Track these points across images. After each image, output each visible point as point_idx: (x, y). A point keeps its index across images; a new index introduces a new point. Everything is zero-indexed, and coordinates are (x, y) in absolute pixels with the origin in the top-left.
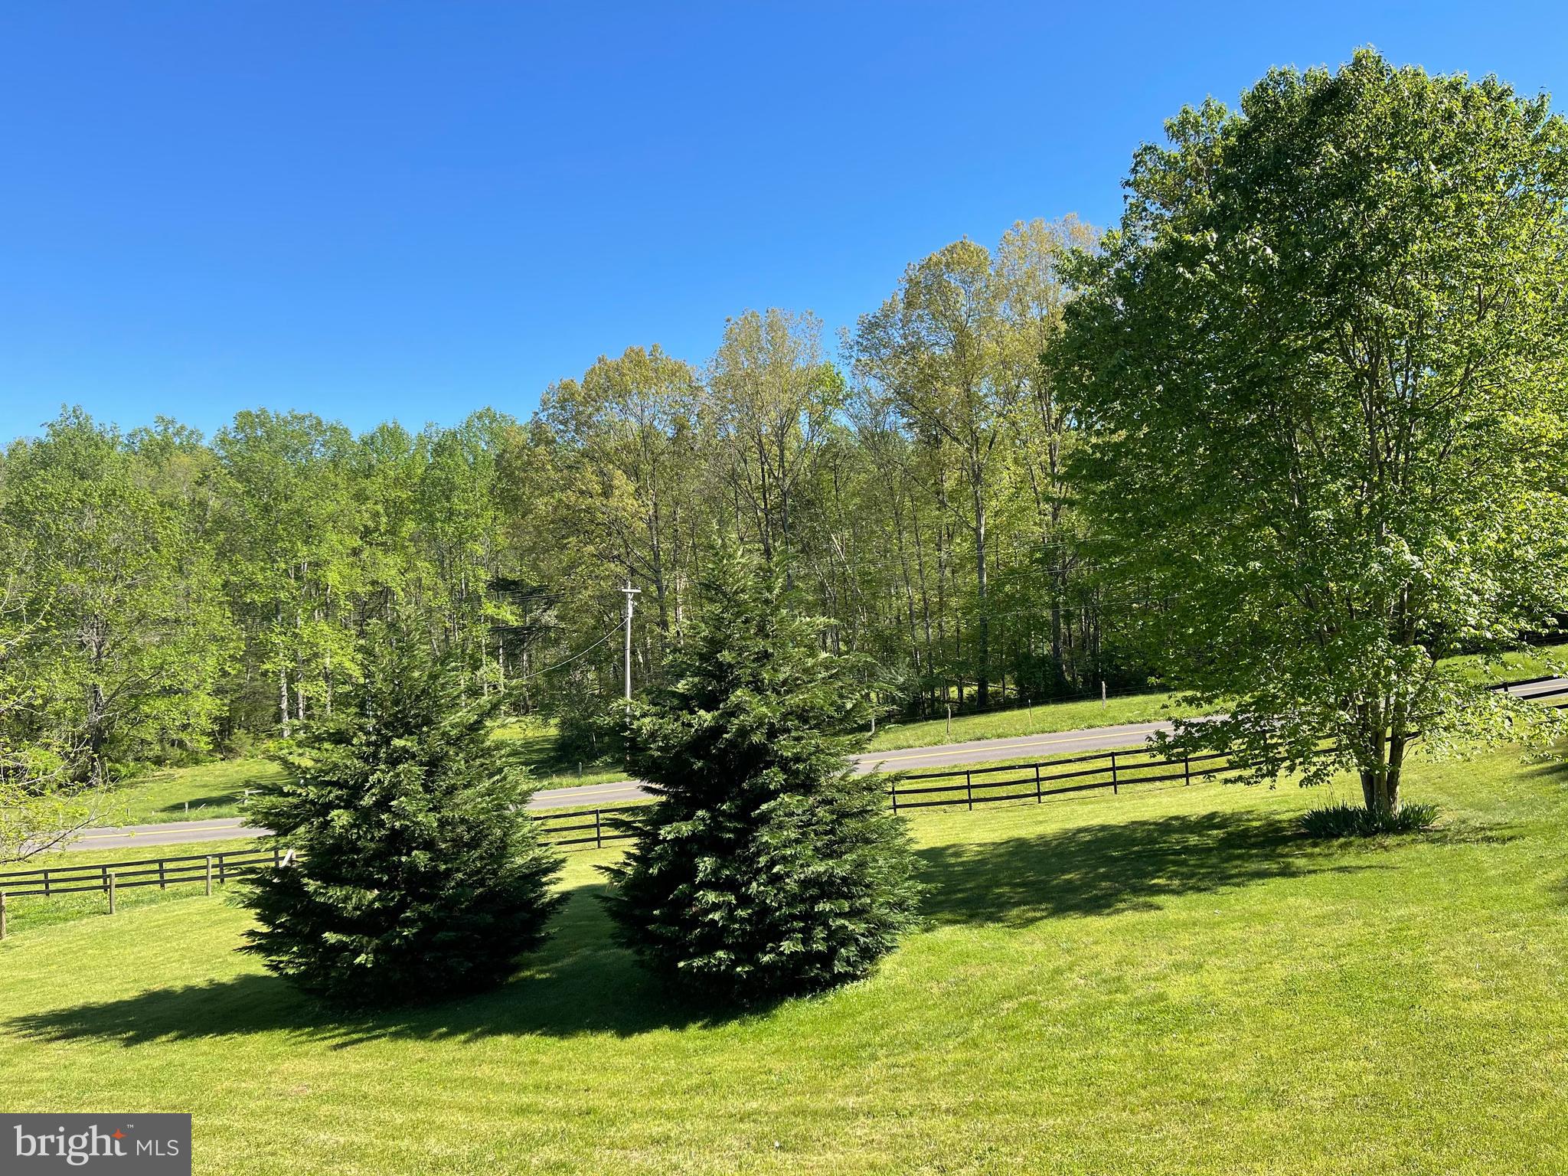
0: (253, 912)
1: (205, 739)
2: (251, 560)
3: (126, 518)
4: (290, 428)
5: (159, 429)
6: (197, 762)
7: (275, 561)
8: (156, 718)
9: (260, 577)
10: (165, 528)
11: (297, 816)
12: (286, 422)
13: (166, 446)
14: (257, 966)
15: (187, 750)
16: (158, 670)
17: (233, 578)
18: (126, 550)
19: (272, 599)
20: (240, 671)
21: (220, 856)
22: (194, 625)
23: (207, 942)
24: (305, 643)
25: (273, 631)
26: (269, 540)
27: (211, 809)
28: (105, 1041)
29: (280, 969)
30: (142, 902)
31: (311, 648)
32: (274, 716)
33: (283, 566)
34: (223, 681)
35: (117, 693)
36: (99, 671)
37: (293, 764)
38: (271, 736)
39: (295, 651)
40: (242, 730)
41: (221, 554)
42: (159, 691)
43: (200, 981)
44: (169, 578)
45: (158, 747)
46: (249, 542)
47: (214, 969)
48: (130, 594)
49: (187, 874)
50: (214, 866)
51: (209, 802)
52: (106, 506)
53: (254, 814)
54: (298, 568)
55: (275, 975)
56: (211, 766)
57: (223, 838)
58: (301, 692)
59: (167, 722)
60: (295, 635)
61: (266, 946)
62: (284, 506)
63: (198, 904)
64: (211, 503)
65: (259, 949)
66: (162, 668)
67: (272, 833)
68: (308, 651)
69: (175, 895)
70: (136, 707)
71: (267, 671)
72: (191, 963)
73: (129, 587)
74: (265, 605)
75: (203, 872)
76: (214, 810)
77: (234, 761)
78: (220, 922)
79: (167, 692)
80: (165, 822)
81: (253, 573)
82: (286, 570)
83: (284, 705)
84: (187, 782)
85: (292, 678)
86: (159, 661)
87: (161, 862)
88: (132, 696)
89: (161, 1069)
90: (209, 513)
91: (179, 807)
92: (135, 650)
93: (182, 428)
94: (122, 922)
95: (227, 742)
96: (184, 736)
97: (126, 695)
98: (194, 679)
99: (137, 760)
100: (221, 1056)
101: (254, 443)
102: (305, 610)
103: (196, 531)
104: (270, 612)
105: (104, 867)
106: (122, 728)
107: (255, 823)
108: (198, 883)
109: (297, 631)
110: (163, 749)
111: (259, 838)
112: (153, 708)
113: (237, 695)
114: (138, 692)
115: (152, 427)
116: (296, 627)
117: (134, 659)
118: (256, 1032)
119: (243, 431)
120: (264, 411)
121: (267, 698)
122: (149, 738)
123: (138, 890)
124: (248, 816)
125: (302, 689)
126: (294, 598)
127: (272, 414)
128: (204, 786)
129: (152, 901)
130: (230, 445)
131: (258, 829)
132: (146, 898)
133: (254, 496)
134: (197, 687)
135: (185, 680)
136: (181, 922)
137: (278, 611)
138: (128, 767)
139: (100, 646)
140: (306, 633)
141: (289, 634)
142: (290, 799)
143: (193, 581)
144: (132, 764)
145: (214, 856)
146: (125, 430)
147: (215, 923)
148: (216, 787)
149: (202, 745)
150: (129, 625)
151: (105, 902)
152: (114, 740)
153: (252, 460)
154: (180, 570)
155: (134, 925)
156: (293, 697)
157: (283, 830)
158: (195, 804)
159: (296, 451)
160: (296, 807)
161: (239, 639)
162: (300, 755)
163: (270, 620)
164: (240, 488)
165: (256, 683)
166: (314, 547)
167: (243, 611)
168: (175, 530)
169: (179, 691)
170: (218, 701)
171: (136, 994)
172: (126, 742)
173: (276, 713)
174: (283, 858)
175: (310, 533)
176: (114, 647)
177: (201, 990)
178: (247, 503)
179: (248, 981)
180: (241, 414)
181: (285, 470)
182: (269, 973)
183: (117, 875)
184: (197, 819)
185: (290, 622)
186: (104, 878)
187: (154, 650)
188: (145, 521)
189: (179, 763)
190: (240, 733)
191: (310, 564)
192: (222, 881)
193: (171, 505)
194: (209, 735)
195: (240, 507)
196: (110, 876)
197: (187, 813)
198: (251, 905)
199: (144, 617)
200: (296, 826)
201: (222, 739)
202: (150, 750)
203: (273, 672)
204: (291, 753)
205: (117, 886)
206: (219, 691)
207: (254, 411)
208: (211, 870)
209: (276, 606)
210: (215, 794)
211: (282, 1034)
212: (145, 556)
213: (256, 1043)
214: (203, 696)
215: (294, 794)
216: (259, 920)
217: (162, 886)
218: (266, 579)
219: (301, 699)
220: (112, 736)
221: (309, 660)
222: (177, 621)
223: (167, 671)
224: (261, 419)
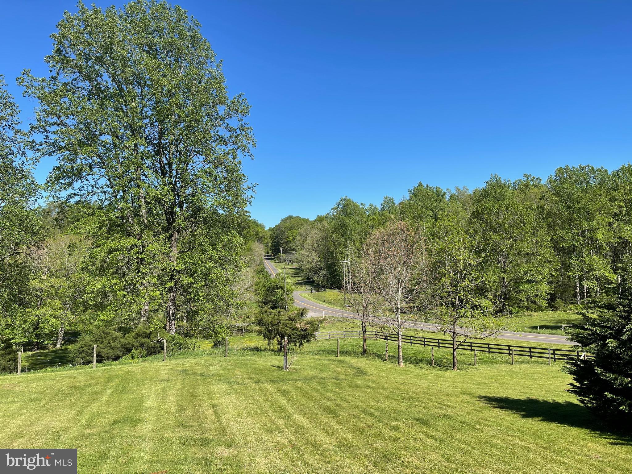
0: (572, 376)
1: (545, 301)
2: (562, 229)
3: (514, 215)
4: (579, 172)
5: (525, 179)
6: (542, 311)
7: (573, 229)
8: (526, 292)
9: (566, 236)
10: (528, 217)
11: (591, 339)
12: (577, 170)
13: (527, 186)
14: (574, 399)
15: (537, 305)
16: (526, 273)
17: (555, 237)
18: (513, 227)
19: (572, 245)
20: (558, 275)
21: (554, 350)
22: (539, 256)
23: (551, 384)
24: (587, 265)
25: (572, 259)
26: (571, 220)
27: (548, 330)
28: (515, 413)
29: (584, 403)
30: (524, 362)
31: (589, 267)
32: (573, 295)
33: (577, 231)
34: (551, 279)
35: (511, 281)
36: (505, 272)
37: (588, 317)
38: (572, 303)
39: (582, 268)
40: (559, 299)
41: (550, 227)
42: (526, 281)
43: (549, 399)
44: (529, 237)
45: (526, 303)
46: (561, 222)
47: (555, 396)
48: (515, 243)
49: (540, 355)
50: (551, 354)
51: (548, 327)
52: (506, 211)
53: (572, 336)
54: (583, 232)
55: (582, 405)
56: (547, 313)
57: (554, 343)
58: (586, 285)
59: (530, 294)
60: (583, 261)
61: (578, 391)
62: (577, 206)
63: (545, 368)
64: (545, 207)
65: (575, 392)
66: (527, 272)
67: (580, 345)
68: (588, 268)
69: (537, 362)
70: (518, 287)
71: (570, 276)
72: (545, 391)
73: (515, 240)
74: (568, 248)
75: (547, 355)
76: (549, 331)
77: (557, 312)
78: (556, 377)
79: (529, 282)
80: (530, 332)
81: (563, 235)
82: (578, 233)
83: (578, 291)
84: (538, 318)
85: (581, 279)
86: (526, 269)
87: (530, 348)
88: (516, 282)
89: (537, 431)
90: (545, 211)
91: (536, 327)
92: (518, 265)
93: (534, 178)
94: (517, 369)
95: (554, 304)
96: (536, 299)
97: (514, 282)
98: (540, 277)
99: (519, 307)
100: (561, 432)
101: (563, 181)
102: (586, 250)
103: (540, 218)
104: (571, 251)
105: (509, 346)
106: (513, 294)
107: (572, 340)
108: (545, 359)
109: (583, 259)
110: (528, 304)
111: (574, 346)
112: (524, 287)
113: (557, 285)
114: (518, 281)
115: (522, 179)
116: (582, 257)
117: (517, 268)
118: (575, 427)
119: (559, 176)
120: (567, 167)
121: (570, 287)
122: (523, 299)
123: (522, 357)
124: (569, 337)
125: (585, 284)
126: (582, 245)
127: (571, 168)
128: (545, 320)
129: (527, 363)
130: (553, 182)
131: (574, 342)
132: (525, 361)
133: (563, 202)
134: (541, 280)
135: (537, 277)
136: (540, 374)
137: (574, 251)
138: (515, 309)
139: (505, 263)
140: (587, 260)
141: (579, 260)
142: (588, 331)
143: (539, 238)
144: (517, 308)
145: (551, 350)
146: (512, 181)
147: (553, 377)
148: (550, 322)
149: (544, 304)
150: (515, 255)
151: (511, 359)
152: (510, 298)
153: (563, 188)
154: (533, 234)
155: (522, 371)
156: (582, 287)
157: (585, 345)
158: (542, 327)
159: (582, 182)
160: (590, 335)
161: (558, 262)
162: (592, 313)
163: (571, 254)
164: (558, 200)
165: (565, 280)
166: (590, 223)
167: (559, 250)
168: (532, 218)
169: (534, 281)
170: (549, 287)
171: (525, 398)
172: (514, 300)
173: (574, 294)
174: (581, 356)
175: (589, 217)
176: (510, 263)
177: (550, 403)
178: (561, 205)
179: (569, 405)
180: (558, 169)
181: (577, 191)
182: (579, 403)
183: (514, 350)
184: (543, 333)
185: (580, 254)
186: (509, 350)
187: (524, 265)
188: (521, 215)
189: (535, 311)
190: (559, 300)
191: (588, 230)
192: (555, 360)
193: (530, 209)
194: (546, 300)
195: (558, 207)
196: (512, 350)
197: (539, 330)
198: (571, 373)
199: (520, 252)
200: (591, 343)
201: (552, 302)
202: (524, 304)
203: (573, 276)
204: (587, 312)
205: (514, 354)
206: (550, 283)
207: (563, 167)
208: (550, 355)
209: (574, 248)
210: (549, 324)
211: (587, 431)
212: (520, 229)
213: (575, 431)
214: (544, 284)
215: (590, 329)
216: (575, 380)
217: (531, 358)
218: (569, 237)
219: (585, 288)
220: (509, 297)
221: (588, 272)
222: (533, 254)
223: (529, 273)
224: (566, 170)
